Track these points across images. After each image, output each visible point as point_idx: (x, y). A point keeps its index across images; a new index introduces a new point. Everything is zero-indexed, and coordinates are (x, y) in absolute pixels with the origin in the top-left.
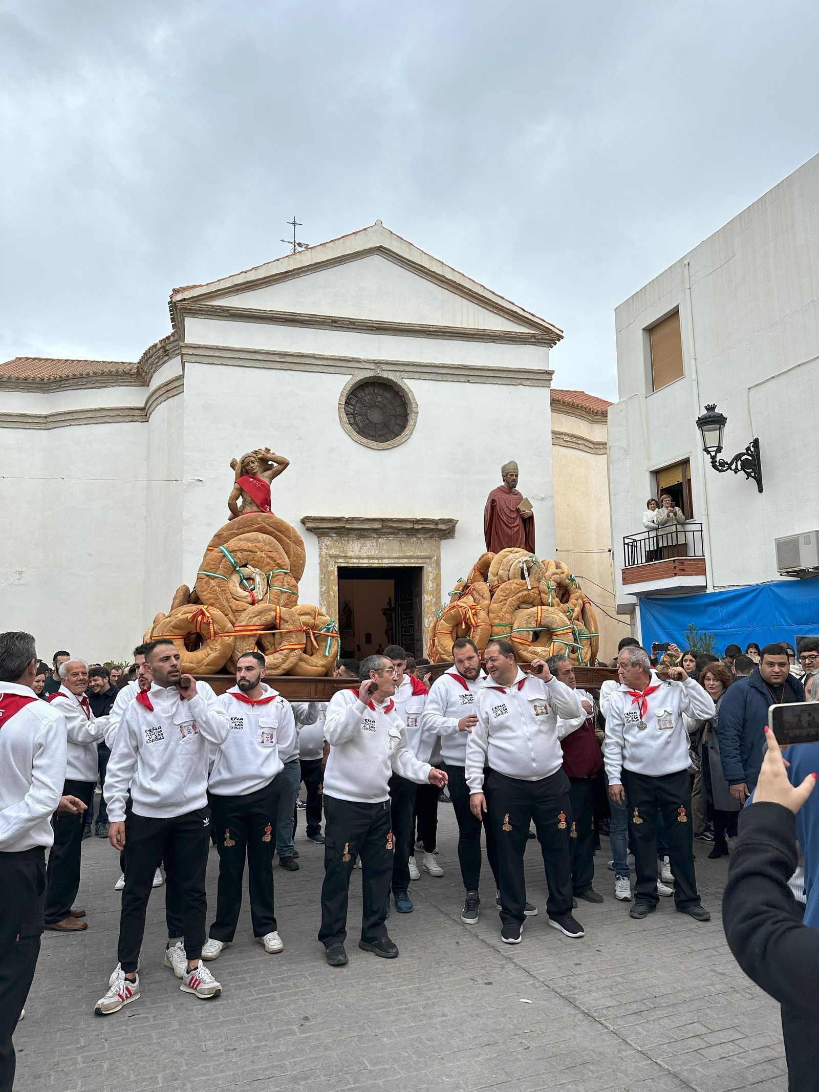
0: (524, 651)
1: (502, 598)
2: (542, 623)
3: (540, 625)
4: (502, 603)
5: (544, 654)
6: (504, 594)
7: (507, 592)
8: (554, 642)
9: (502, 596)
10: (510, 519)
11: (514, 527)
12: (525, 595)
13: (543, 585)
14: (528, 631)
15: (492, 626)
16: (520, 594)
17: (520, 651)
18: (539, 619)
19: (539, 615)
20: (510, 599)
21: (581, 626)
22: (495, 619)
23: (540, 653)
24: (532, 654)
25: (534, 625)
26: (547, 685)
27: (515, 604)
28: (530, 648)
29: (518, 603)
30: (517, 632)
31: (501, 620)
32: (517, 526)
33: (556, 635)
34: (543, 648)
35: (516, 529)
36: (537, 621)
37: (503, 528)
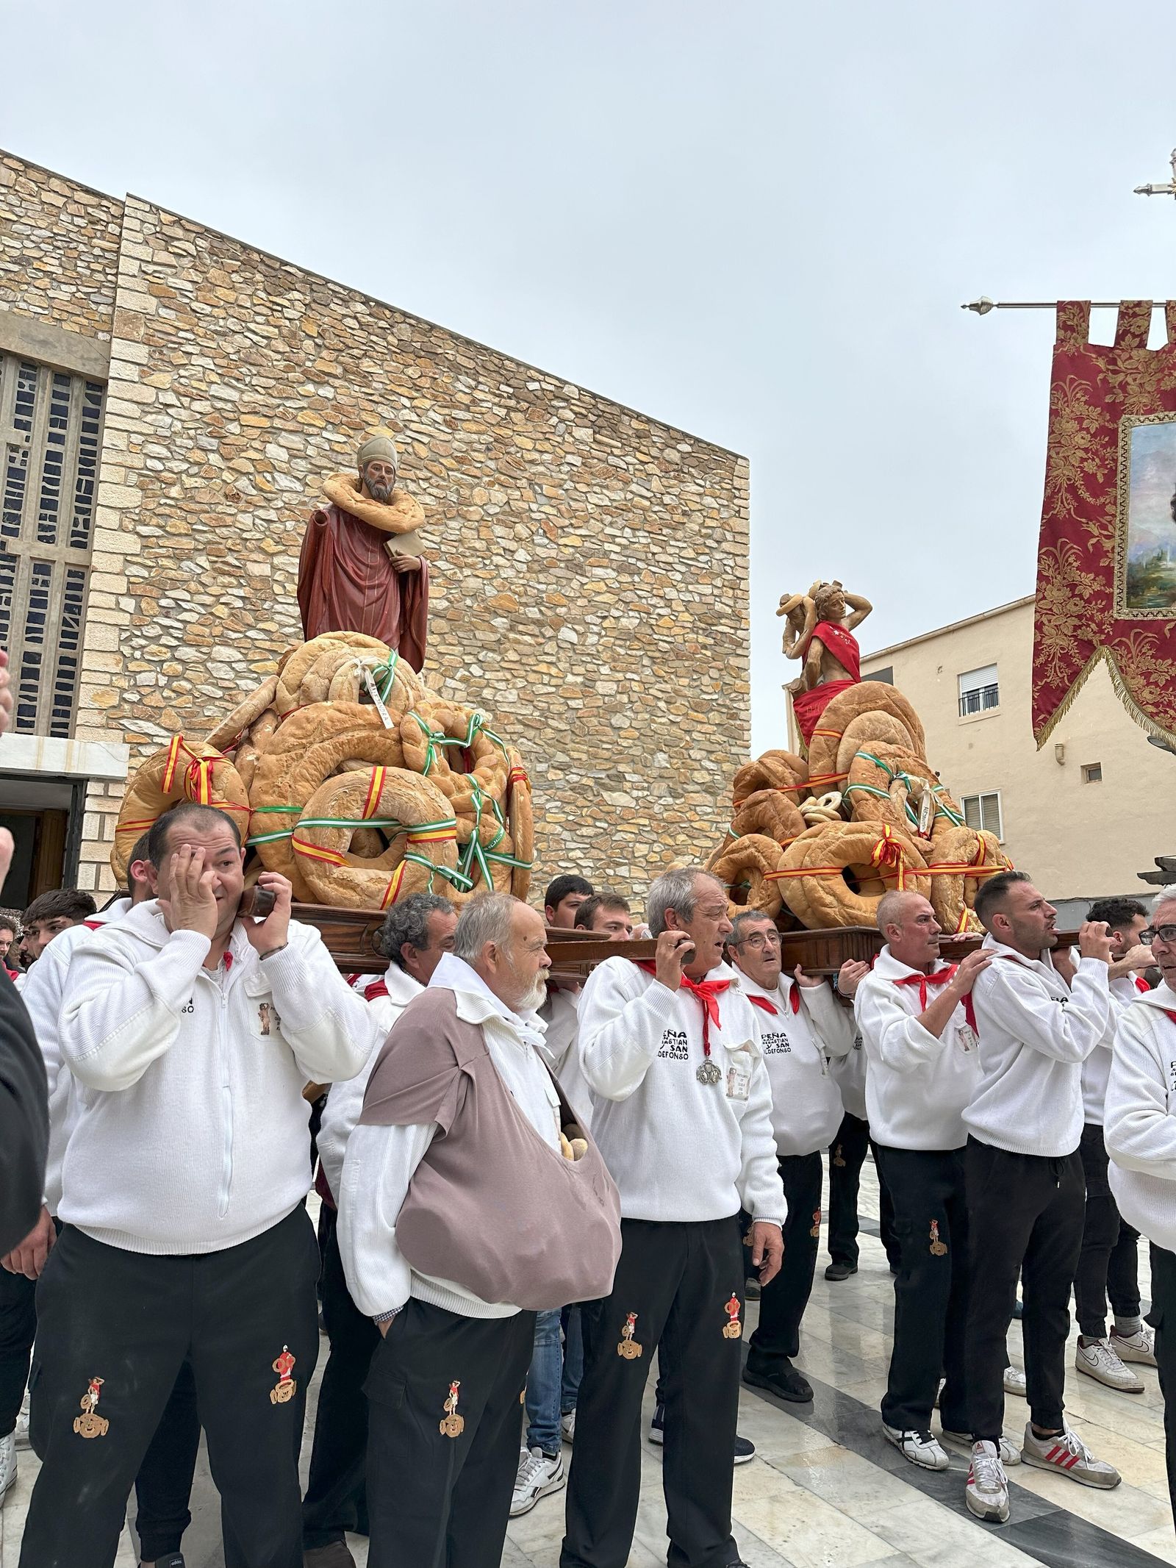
0: (319, 877)
1: (292, 740)
2: (381, 809)
3: (375, 815)
4: (292, 754)
5: (374, 887)
6: (298, 732)
7: (309, 727)
8: (407, 859)
9: (293, 735)
10: (363, 567)
11: (372, 587)
12: (359, 739)
13: (413, 723)
14: (339, 828)
15: (252, 813)
16: (344, 738)
17: (311, 878)
18: (374, 797)
19: (376, 788)
20: (316, 746)
21: (492, 826)
22: (266, 793)
23: (364, 885)
24: (342, 885)
25: (358, 812)
26: (266, 969)
27: (331, 759)
28: (337, 872)
29: (336, 757)
30: (309, 827)
31: (282, 796)
32: (380, 586)
33: (414, 842)
34: (373, 873)
35: (376, 593)
36: (367, 802)
37: (342, 586)
